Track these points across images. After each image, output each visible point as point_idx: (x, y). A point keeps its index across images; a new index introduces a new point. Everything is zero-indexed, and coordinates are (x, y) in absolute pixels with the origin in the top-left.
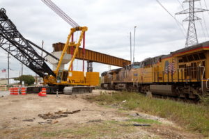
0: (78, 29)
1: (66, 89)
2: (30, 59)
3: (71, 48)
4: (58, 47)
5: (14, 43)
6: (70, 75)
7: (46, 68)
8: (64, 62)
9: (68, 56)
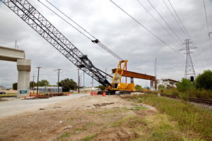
0: (123, 62)
1: (117, 92)
2: (99, 78)
3: (120, 71)
4: (114, 71)
5: (91, 70)
6: (119, 85)
7: (106, 82)
8: (116, 79)
9: (119, 75)
